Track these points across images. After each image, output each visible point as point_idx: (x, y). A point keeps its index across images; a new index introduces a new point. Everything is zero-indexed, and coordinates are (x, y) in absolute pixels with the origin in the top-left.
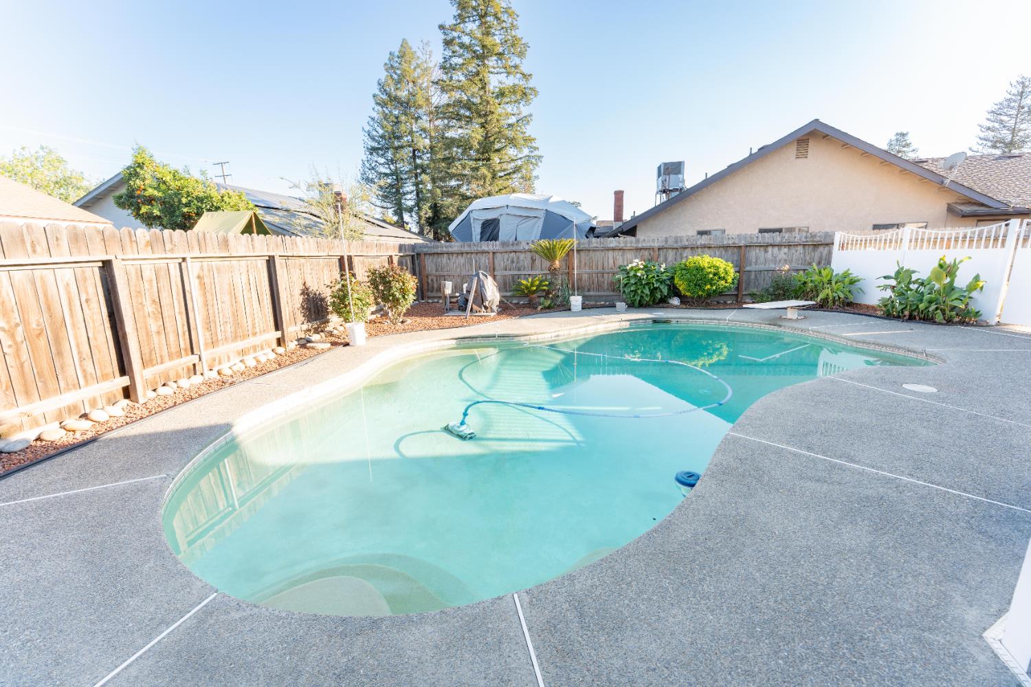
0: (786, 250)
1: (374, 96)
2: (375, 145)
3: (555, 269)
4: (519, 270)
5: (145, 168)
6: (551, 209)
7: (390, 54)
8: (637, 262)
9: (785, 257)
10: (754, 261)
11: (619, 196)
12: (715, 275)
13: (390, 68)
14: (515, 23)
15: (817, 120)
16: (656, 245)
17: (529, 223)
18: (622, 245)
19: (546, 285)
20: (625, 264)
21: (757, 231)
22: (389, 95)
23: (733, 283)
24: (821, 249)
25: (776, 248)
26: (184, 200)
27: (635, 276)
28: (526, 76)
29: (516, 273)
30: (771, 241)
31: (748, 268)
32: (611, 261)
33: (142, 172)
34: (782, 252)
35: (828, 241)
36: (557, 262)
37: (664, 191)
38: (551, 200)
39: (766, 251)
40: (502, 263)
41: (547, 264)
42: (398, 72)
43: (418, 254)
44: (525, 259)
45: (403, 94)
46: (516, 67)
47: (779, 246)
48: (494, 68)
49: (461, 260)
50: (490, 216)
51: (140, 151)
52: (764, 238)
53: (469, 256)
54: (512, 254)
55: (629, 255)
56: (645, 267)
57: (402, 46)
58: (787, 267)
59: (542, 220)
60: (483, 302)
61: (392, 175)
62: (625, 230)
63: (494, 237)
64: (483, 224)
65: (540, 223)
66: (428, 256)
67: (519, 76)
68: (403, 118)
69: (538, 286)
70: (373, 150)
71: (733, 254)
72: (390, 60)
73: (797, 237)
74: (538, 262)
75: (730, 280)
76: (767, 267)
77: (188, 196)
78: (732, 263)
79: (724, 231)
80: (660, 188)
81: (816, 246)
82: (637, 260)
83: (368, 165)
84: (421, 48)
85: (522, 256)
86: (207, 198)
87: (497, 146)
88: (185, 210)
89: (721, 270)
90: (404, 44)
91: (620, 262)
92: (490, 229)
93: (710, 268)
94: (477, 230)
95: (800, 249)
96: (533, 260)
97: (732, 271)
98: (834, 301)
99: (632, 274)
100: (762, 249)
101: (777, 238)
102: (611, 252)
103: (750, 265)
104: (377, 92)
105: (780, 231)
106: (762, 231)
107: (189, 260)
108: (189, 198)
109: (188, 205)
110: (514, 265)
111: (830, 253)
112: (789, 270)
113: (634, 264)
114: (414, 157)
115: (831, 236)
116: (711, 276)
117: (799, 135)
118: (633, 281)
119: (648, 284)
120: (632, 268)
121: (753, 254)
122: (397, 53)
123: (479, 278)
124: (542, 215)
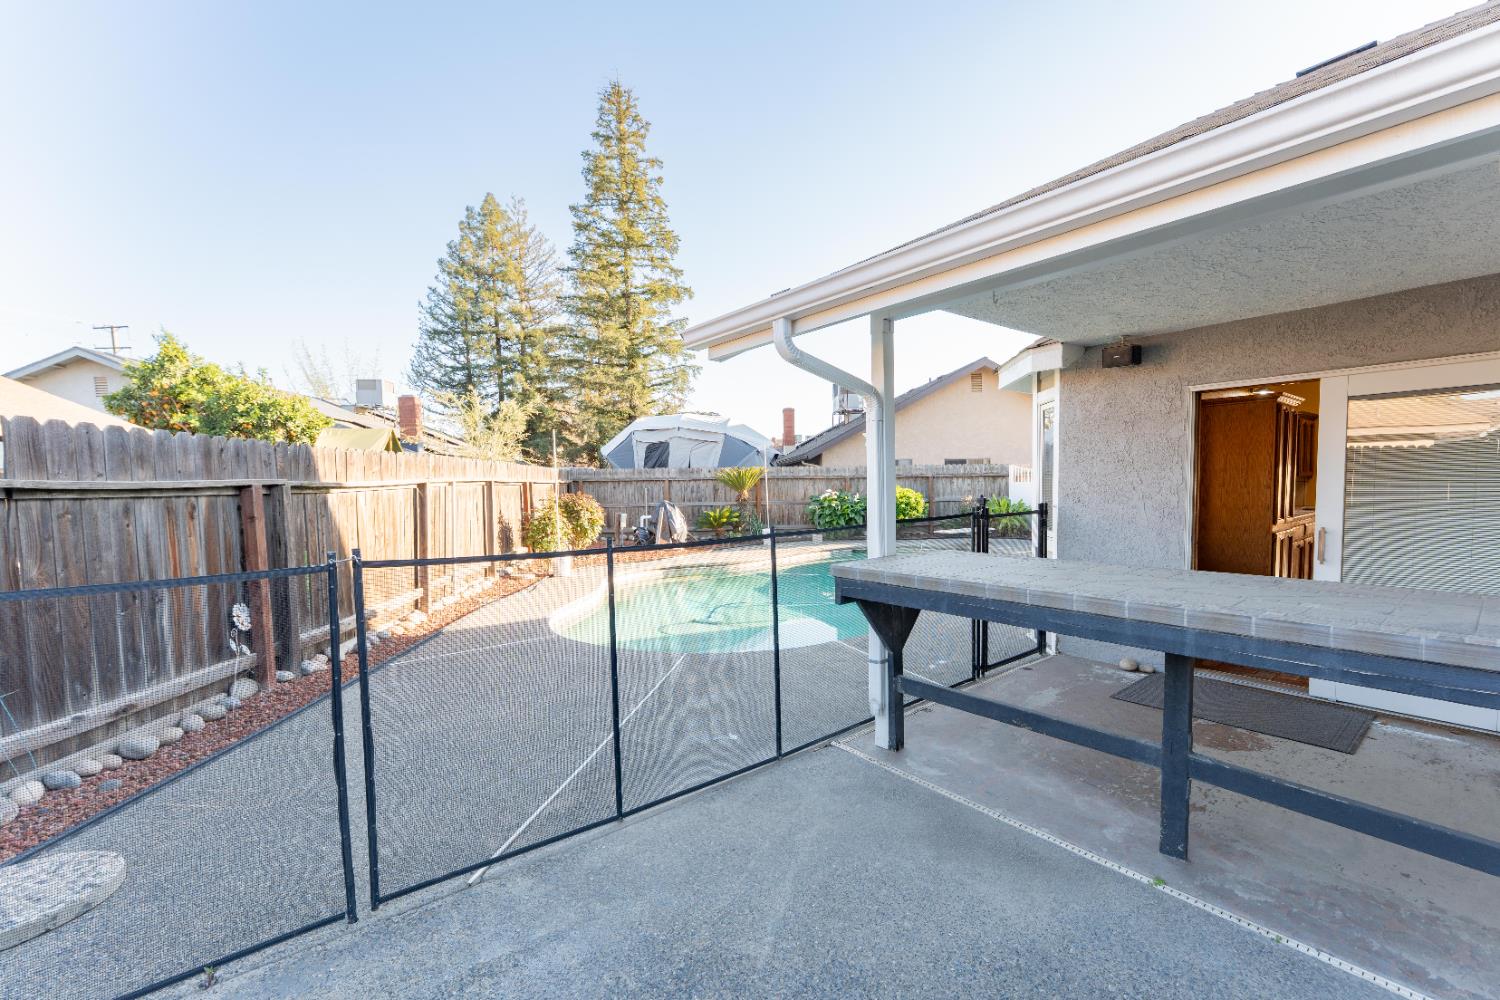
0: (969, 481)
1: (441, 262)
2: (440, 327)
3: (745, 500)
4: (700, 501)
5: (177, 362)
6: (730, 434)
7: (467, 209)
8: (830, 493)
9: (969, 488)
10: (941, 491)
11: (789, 415)
12: (907, 505)
13: (466, 226)
14: (664, 214)
15: (985, 358)
16: (847, 474)
17: (704, 448)
18: (812, 475)
19: (737, 517)
20: (817, 494)
21: (943, 462)
22: (463, 263)
23: (924, 513)
24: (999, 480)
25: (960, 480)
26: (241, 408)
27: (830, 506)
28: (677, 273)
29: (697, 503)
30: (955, 472)
31: (937, 499)
32: (802, 492)
33: (172, 368)
34: (966, 483)
35: (1004, 473)
36: (745, 492)
37: (843, 412)
38: (730, 424)
39: (952, 483)
40: (680, 493)
41: (734, 494)
42: (479, 234)
43: (575, 482)
44: (707, 489)
45: (484, 262)
46: (663, 259)
47: (963, 477)
48: (637, 259)
49: (630, 489)
50: (655, 439)
51: (167, 338)
52: (948, 469)
53: (639, 484)
54: (692, 483)
55: (820, 485)
56: (839, 497)
57: (486, 201)
58: (970, 498)
59: (721, 445)
60: (671, 536)
61: (463, 368)
62: (810, 458)
63: (662, 463)
64: (648, 448)
65: (719, 449)
66: (587, 484)
67: (667, 270)
68: (484, 294)
69: (729, 517)
70: (434, 334)
71: (921, 484)
72: (468, 217)
73: (978, 469)
74: (721, 493)
75: (921, 510)
76: (954, 498)
77: (246, 401)
78: (922, 493)
79: (911, 461)
80: (838, 408)
81: (995, 477)
82: (830, 490)
83: (425, 354)
84: (511, 206)
85: (703, 485)
86: (272, 405)
87: (646, 351)
88: (241, 420)
89: (913, 500)
90: (489, 199)
91: (811, 492)
92: (657, 454)
93: (901, 498)
94: (640, 455)
95: (981, 479)
96: (716, 490)
97: (922, 502)
98: (1013, 529)
99: (826, 504)
100: (948, 480)
101: (960, 469)
102: (801, 482)
103: (938, 495)
104: (445, 257)
105: (963, 462)
106: (948, 462)
107: (455, 484)
108: (248, 405)
109: (246, 414)
110: (694, 495)
111: (1007, 484)
112: (973, 501)
113: (827, 495)
114: (498, 347)
115: (1004, 468)
116: (903, 506)
117: (974, 369)
118: (827, 512)
119: (843, 515)
120: (825, 499)
121: (940, 485)
122: (477, 209)
123: (665, 508)
124: (721, 439)
